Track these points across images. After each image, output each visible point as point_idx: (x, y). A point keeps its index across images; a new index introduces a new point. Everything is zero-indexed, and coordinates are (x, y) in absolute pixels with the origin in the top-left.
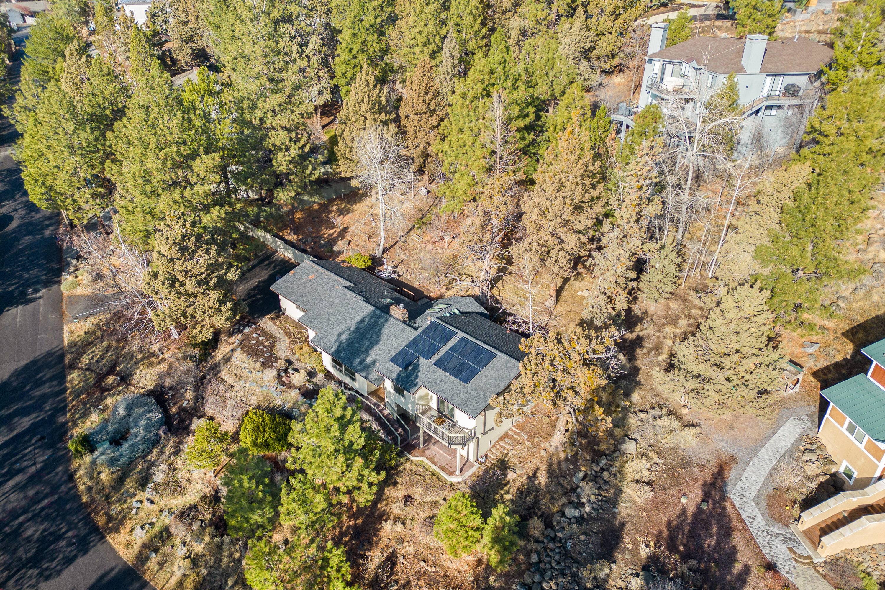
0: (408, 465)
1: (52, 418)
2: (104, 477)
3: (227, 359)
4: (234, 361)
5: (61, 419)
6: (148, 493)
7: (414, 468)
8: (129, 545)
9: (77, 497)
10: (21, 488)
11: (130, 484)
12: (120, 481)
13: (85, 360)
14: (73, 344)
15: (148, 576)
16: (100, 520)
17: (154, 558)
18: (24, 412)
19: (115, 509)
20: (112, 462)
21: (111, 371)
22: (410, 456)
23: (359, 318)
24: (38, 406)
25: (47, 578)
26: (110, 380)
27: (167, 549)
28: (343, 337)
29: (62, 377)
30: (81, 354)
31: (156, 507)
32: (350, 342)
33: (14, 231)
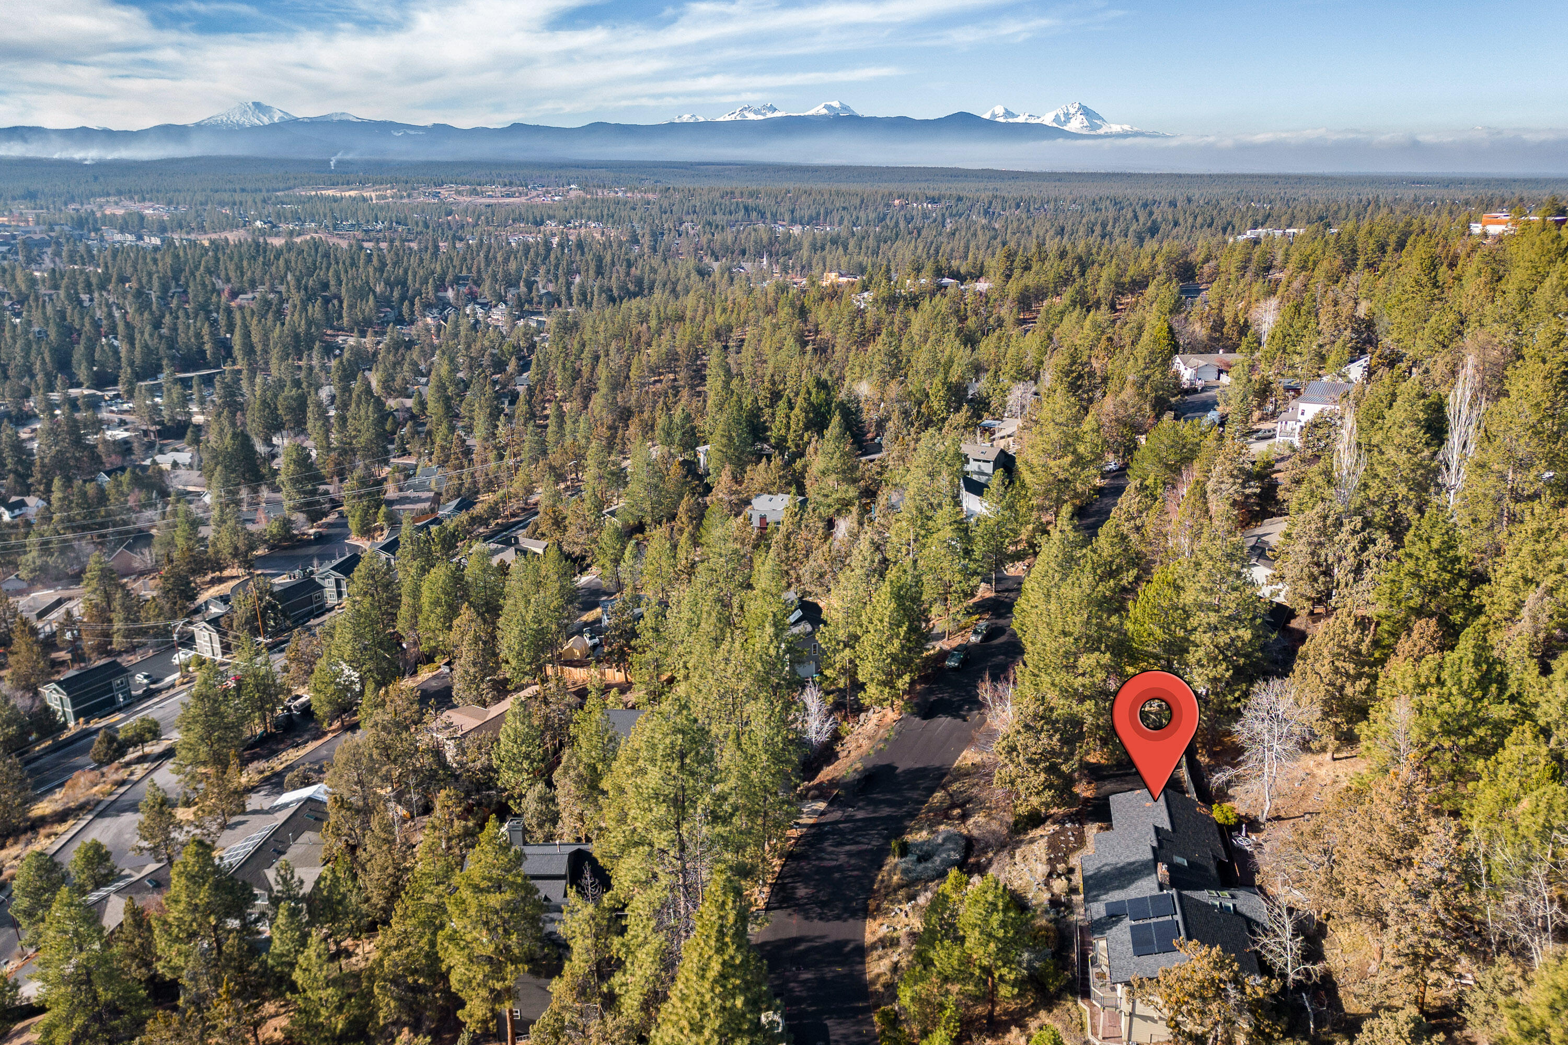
0: (1070, 1004)
1: (903, 818)
2: (895, 878)
3: (1032, 841)
4: (1035, 847)
5: (907, 823)
6: (907, 907)
7: (1073, 1010)
8: (873, 933)
9: (873, 882)
10: (850, 854)
11: (901, 894)
12: (900, 887)
13: (955, 786)
14: (959, 768)
15: (868, 959)
16: (872, 904)
17: (880, 951)
18: (890, 803)
19: (885, 904)
20: (906, 872)
21: (962, 806)
22: (1079, 1001)
23: (1132, 860)
24: (900, 804)
25: (821, 919)
26: (956, 812)
27: (890, 951)
28: (1106, 868)
29: (931, 791)
30: (956, 780)
31: (906, 920)
32: (1107, 874)
33: (997, 647)
